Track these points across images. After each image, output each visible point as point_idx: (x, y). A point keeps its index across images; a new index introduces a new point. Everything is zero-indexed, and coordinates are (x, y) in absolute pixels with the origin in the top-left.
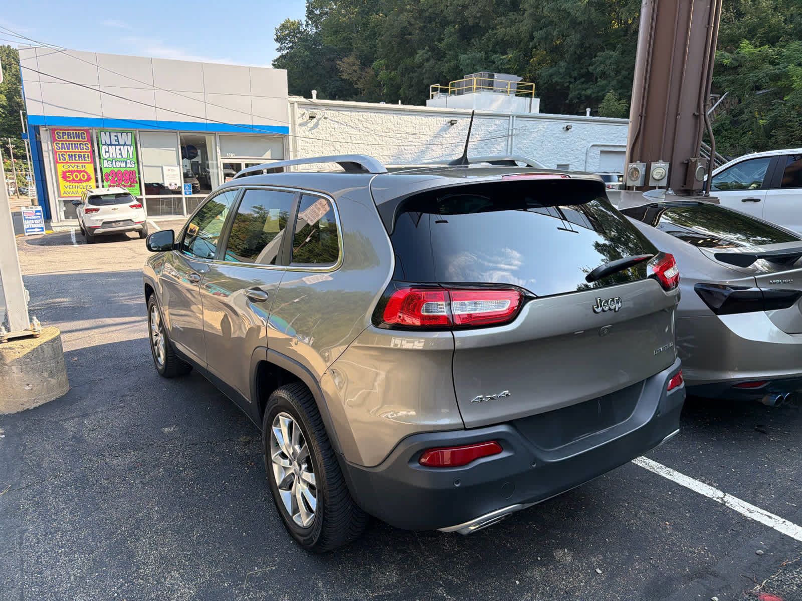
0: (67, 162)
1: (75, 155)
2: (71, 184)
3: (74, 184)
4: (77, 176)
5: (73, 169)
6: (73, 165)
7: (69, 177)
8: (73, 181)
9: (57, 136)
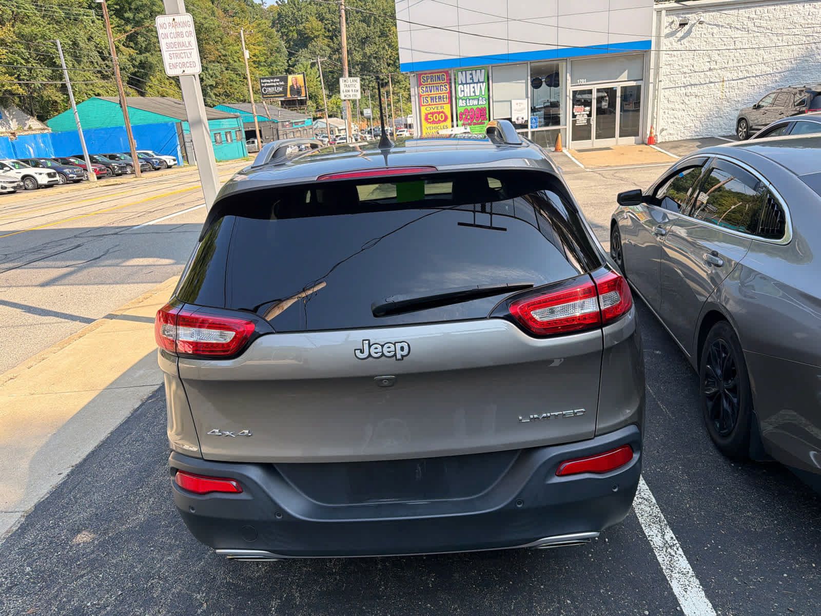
0: (429, 105)
1: (436, 97)
2: (431, 125)
3: (434, 125)
4: (436, 118)
5: (434, 111)
6: (434, 107)
7: (430, 119)
8: (434, 122)
9: (422, 80)
